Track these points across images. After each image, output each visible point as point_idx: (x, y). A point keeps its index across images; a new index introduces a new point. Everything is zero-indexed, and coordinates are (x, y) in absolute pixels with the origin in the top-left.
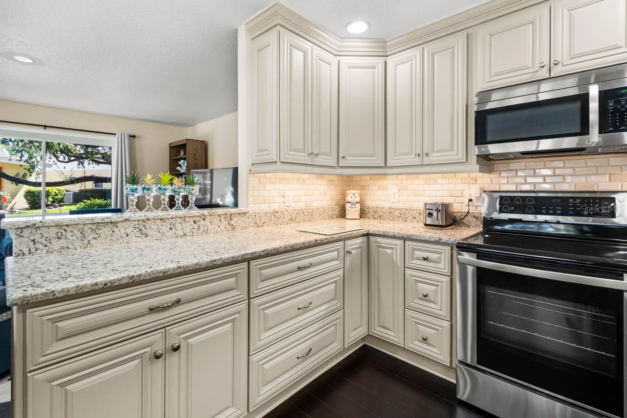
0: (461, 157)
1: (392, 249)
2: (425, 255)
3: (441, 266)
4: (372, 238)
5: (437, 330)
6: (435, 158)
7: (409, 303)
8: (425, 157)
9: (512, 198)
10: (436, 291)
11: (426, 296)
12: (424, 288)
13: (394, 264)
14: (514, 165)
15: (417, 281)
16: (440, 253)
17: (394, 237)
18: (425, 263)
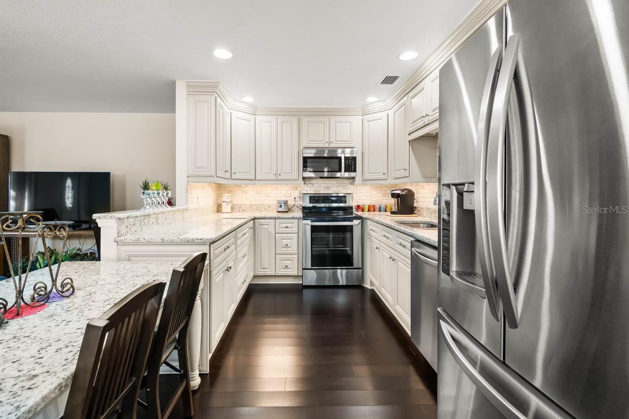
0: (296, 177)
1: (268, 225)
2: (287, 225)
3: (294, 229)
4: (256, 221)
5: (292, 260)
6: (283, 177)
7: (278, 251)
8: (279, 176)
9: (314, 196)
10: (291, 242)
11: (287, 245)
12: (285, 242)
13: (269, 233)
14: (312, 181)
15: (282, 239)
16: (293, 223)
17: (270, 218)
18: (286, 229)
